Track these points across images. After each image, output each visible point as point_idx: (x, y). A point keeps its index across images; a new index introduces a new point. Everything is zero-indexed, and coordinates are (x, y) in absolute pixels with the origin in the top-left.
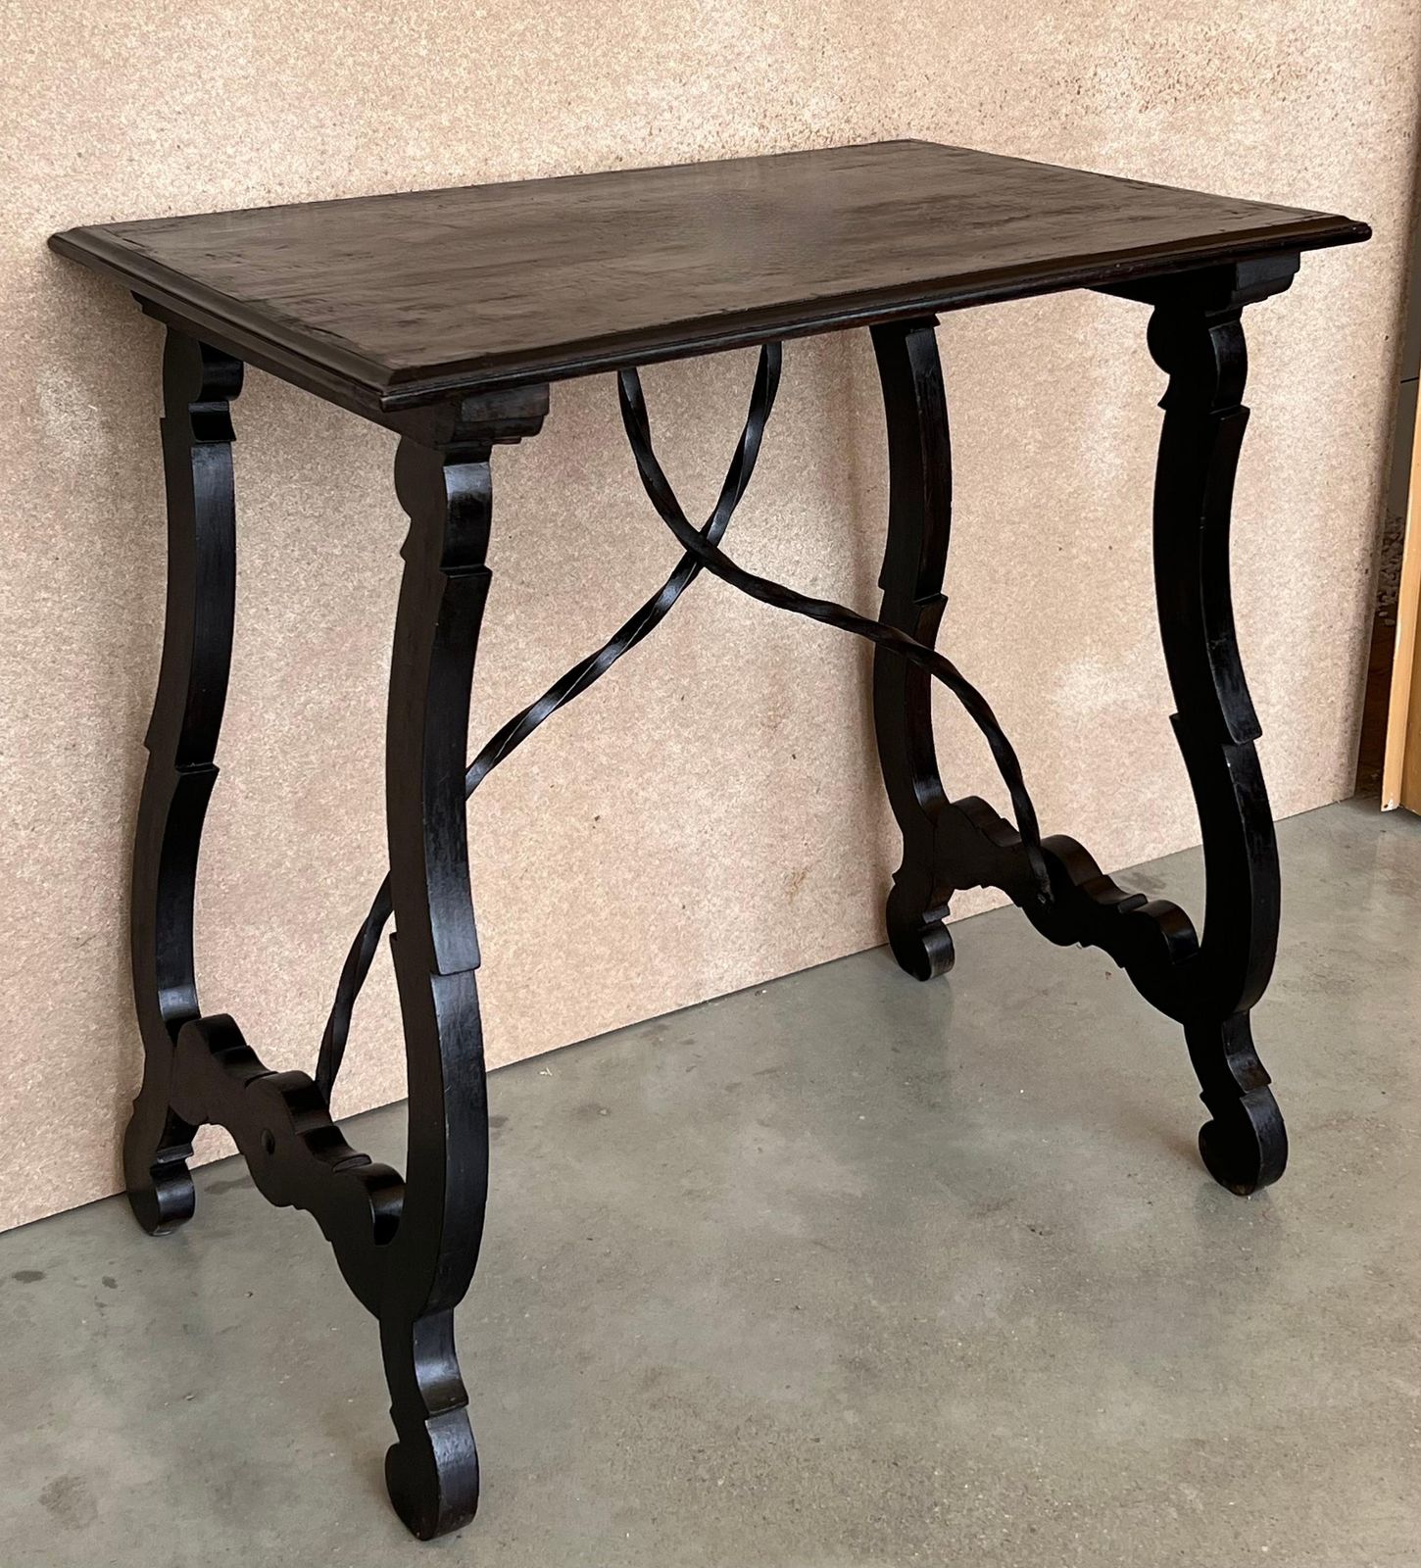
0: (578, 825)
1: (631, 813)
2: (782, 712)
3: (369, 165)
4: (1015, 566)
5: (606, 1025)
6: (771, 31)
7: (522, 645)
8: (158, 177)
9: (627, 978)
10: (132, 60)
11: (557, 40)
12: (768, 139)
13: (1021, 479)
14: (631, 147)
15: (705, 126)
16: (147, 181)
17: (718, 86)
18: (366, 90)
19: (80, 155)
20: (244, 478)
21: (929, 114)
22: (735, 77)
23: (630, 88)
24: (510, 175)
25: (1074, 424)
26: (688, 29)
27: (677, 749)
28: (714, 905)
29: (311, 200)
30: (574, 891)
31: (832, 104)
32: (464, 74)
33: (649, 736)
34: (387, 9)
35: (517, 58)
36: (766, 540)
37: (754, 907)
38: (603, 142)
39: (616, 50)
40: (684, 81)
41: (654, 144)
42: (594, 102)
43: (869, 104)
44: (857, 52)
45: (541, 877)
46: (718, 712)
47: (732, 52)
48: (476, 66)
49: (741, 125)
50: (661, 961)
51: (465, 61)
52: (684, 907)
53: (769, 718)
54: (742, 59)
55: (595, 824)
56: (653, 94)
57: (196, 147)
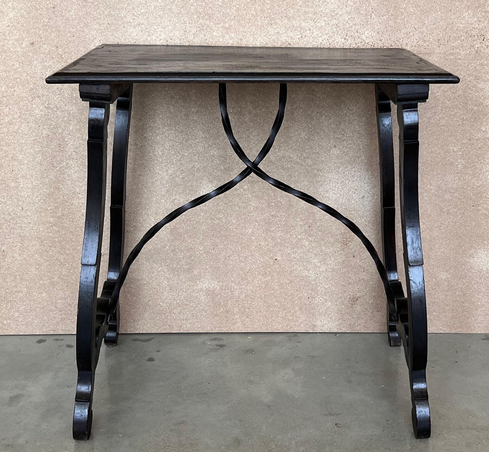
0: (269, 260)
1: (289, 260)
2: (349, 240)
3: (201, 37)
4: (451, 208)
5: (278, 330)
6: (350, 7)
7: (250, 196)
8: (132, 33)
9: (286, 316)
11: (268, 4)
12: (348, 43)
13: (455, 177)
14: (294, 40)
15: (323, 37)
16: (129, 34)
17: (328, 24)
18: (200, 14)
19: (109, 24)
20: (156, 127)
21: (416, 41)
22: (335, 21)
23: (294, 21)
24: (249, 45)
25: (480, 161)
26: (317, 4)
27: (307, 243)
28: (321, 300)
29: (181, 44)
30: (267, 282)
31: (374, 34)
32: (234, 12)
33: (296, 236)
35: (253, 8)
36: (344, 179)
37: (336, 305)
38: (284, 38)
39: (289, 9)
40: (315, 21)
41: (303, 41)
42: (281, 25)
43: (390, 35)
44: (385, 17)
45: (255, 274)
46: (323, 234)
47: (334, 13)
48: (238, 9)
49: (337, 38)
50: (300, 313)
51: (234, 7)
52: (309, 298)
53: (344, 241)
54: (338, 16)
55: (275, 261)
56: (303, 24)
57: (144, 25)
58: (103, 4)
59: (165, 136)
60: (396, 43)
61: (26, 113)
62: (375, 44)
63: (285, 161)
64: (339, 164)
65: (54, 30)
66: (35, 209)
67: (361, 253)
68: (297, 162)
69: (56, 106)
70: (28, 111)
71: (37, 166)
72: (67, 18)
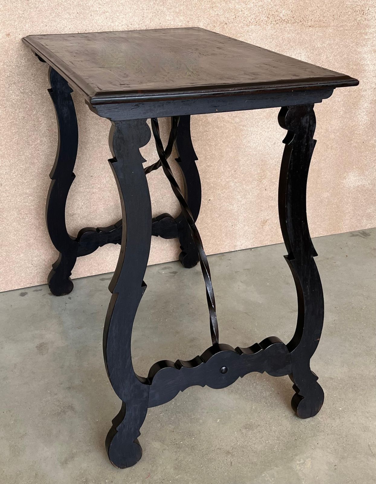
0: (204, 201)
1: (219, 199)
2: (263, 178)
3: (156, 21)
4: (334, 145)
5: (209, 253)
8: (98, 20)
9: (216, 242)
13: (338, 121)
14: (230, 21)
15: (251, 16)
16: (95, 21)
17: (256, 6)
19: (78, 13)
21: (318, 17)
22: (261, 3)
23: (230, 4)
25: (355, 107)
27: (233, 184)
29: (139, 29)
30: (202, 218)
31: (289, 12)
33: (225, 180)
36: (261, 131)
37: (252, 228)
38: (222, 19)
40: (246, 4)
41: (236, 21)
42: (220, 8)
46: (245, 176)
50: (225, 238)
52: (232, 226)
53: (259, 179)
55: (209, 201)
56: (237, 7)
57: (109, 13)
60: (304, 19)
61: (3, 99)
63: (219, 121)
64: (258, 119)
66: (13, 184)
67: (271, 187)
68: (228, 121)
69: (31, 90)
70: (5, 97)
71: (14, 146)
72: (40, 9)
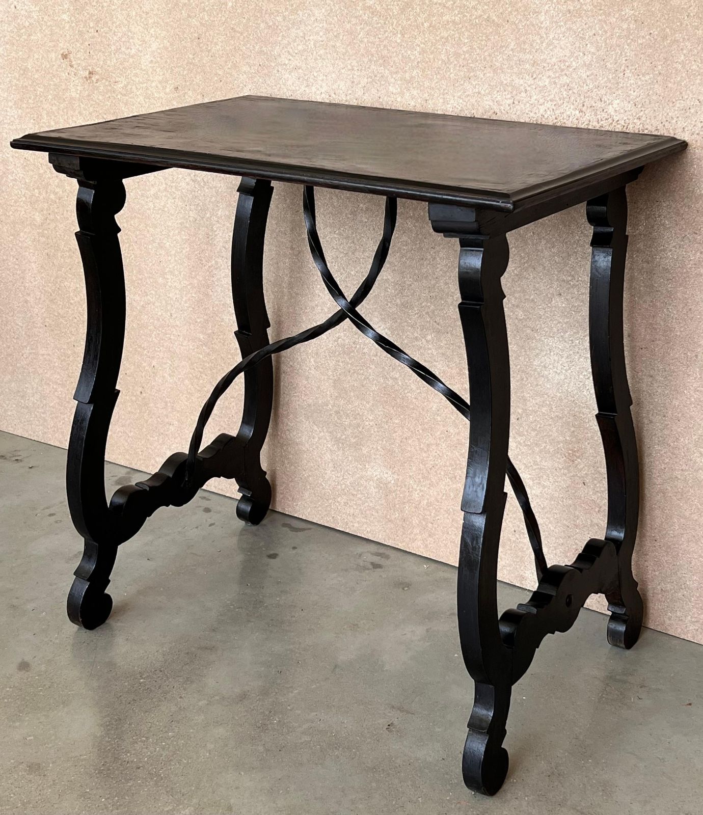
2: (577, 454)
3: (372, 92)
6: (590, 56)
8: (288, 81)
10: (279, 27)
11: (464, 44)
12: (585, 119)
14: (502, 108)
15: (546, 104)
16: (284, 81)
17: (555, 83)
18: (372, 55)
19: (260, 65)
22: (565, 80)
23: (502, 75)
24: (437, 111)
26: (538, 48)
29: (347, 103)
31: (629, 107)
32: (417, 54)
34: (383, 17)
35: (444, 50)
36: (571, 352)
38: (487, 103)
39: (496, 53)
40: (534, 77)
41: (515, 109)
42: (483, 80)
43: (655, 111)
44: (647, 77)
45: (440, 474)
46: (538, 436)
47: (565, 65)
48: (423, 51)
49: (568, 108)
51: (418, 48)
52: (515, 531)
53: (569, 454)
54: (571, 70)
56: (516, 81)
57: (302, 70)
58: (253, 35)
59: (327, 241)
60: (664, 126)
62: (629, 124)
64: (564, 326)
65: (199, 70)
66: (184, 319)
67: (595, 482)
71: (185, 260)
72: (213, 53)
